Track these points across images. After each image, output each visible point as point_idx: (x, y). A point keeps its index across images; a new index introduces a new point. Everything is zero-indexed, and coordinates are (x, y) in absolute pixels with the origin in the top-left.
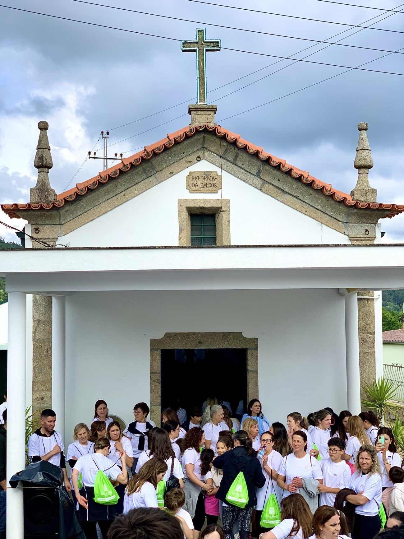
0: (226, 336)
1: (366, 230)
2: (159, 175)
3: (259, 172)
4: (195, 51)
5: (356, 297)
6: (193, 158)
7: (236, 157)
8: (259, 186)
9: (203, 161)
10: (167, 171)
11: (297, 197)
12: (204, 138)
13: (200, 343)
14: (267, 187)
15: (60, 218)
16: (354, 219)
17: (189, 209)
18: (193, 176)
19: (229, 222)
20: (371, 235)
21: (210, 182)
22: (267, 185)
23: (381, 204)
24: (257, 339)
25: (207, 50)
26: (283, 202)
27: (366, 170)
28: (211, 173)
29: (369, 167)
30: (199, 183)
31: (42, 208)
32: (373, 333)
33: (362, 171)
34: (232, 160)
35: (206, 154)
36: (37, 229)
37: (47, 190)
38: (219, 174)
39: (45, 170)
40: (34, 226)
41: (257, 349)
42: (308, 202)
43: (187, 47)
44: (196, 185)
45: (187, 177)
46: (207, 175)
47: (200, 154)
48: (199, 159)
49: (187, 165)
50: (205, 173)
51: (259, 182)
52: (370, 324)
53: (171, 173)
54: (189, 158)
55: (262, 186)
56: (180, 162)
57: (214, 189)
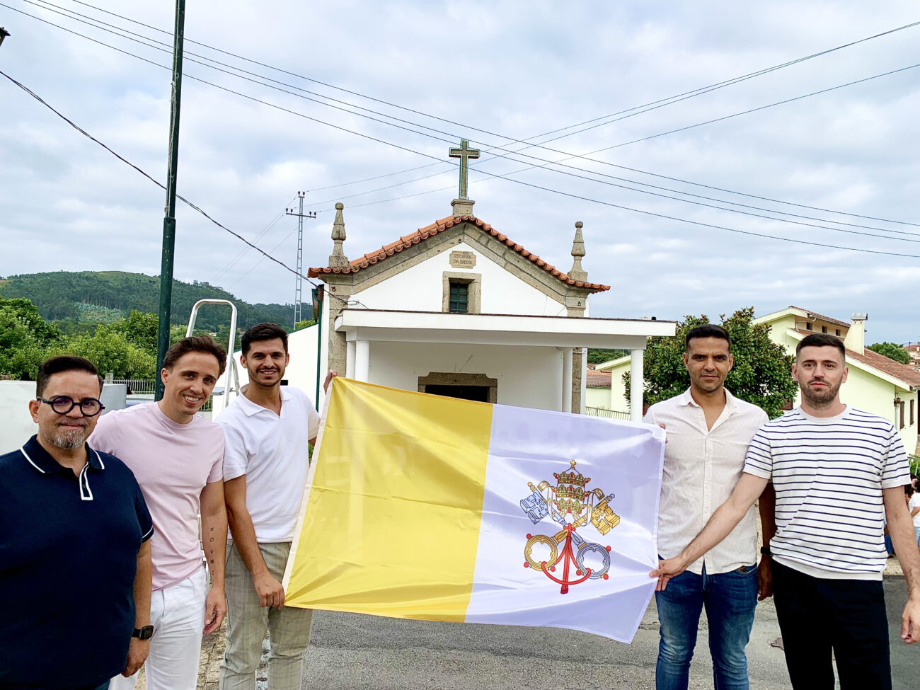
0: (474, 376)
1: (579, 303)
2: (430, 252)
3: (504, 254)
4: (460, 157)
5: (572, 352)
6: (456, 240)
7: (488, 242)
8: (503, 265)
9: (463, 244)
10: (436, 249)
11: (531, 275)
12: (465, 225)
13: (455, 381)
14: (509, 266)
15: (352, 281)
16: (571, 293)
17: (450, 279)
18: (455, 254)
19: (480, 291)
20: (582, 306)
21: (468, 260)
22: (509, 264)
23: (592, 284)
24: (496, 379)
25: (470, 157)
26: (520, 278)
27: (580, 258)
28: (468, 253)
29: (583, 255)
30: (459, 260)
31: (341, 272)
32: (580, 379)
33: (577, 258)
34: (484, 244)
35: (466, 238)
36: (334, 288)
37: (343, 258)
38: (474, 254)
39: (340, 241)
40: (332, 286)
41: (497, 387)
42: (539, 279)
43: (453, 153)
44: (457, 261)
45: (450, 255)
46: (466, 254)
47: (461, 237)
48: (460, 241)
49: (451, 245)
50: (464, 252)
51: (503, 262)
52: (578, 372)
53: (439, 251)
54: (452, 241)
55: (506, 264)
56: (445, 243)
57: (470, 265)
